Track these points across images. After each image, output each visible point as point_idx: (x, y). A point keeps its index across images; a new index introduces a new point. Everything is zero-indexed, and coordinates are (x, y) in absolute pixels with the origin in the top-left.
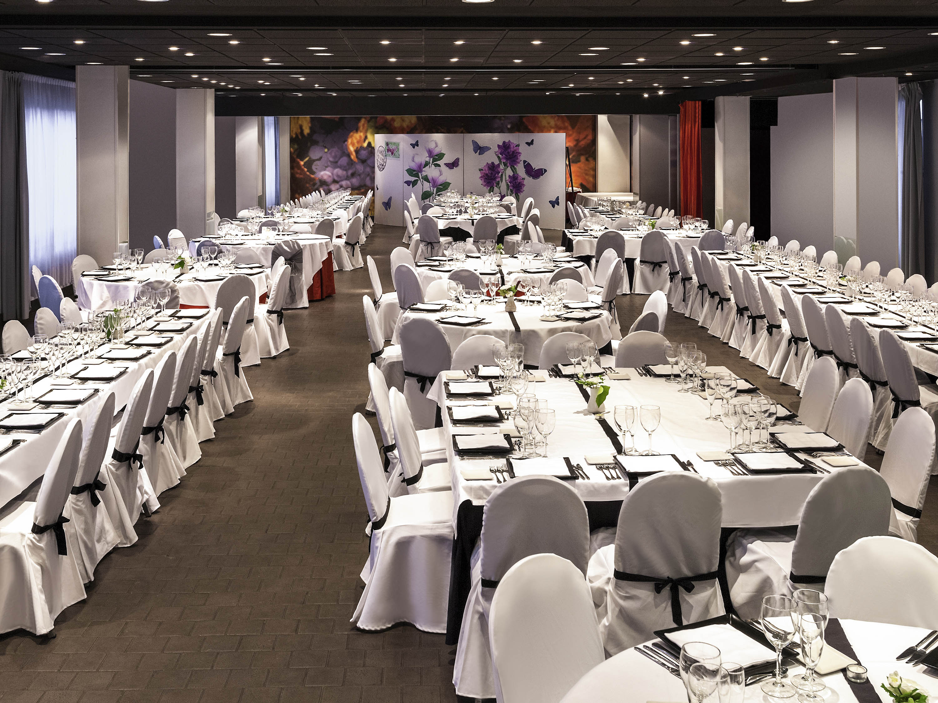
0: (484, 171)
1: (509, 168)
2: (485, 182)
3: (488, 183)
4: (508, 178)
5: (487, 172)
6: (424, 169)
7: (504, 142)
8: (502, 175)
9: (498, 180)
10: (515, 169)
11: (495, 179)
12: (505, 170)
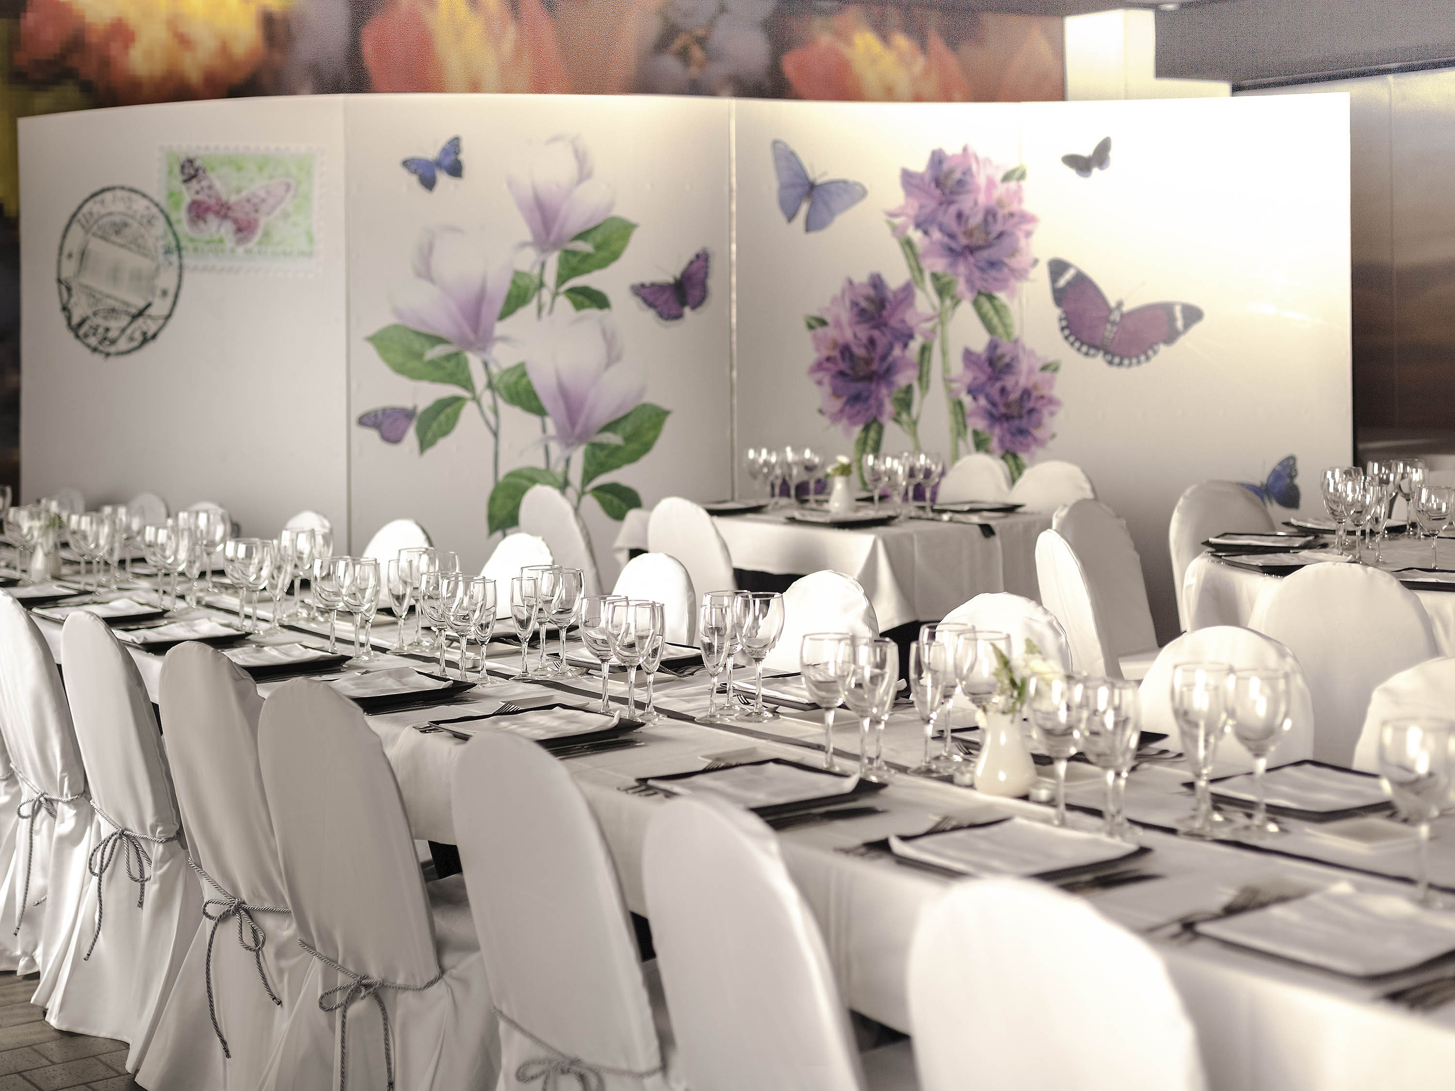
0: (830, 332)
1: (966, 309)
2: (836, 394)
3: (855, 399)
4: (957, 366)
5: (848, 335)
6: (501, 328)
7: (937, 159)
8: (925, 350)
9: (903, 379)
10: (1000, 310)
11: (886, 375)
12: (941, 318)
